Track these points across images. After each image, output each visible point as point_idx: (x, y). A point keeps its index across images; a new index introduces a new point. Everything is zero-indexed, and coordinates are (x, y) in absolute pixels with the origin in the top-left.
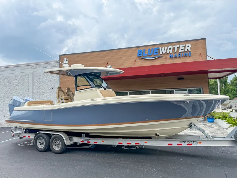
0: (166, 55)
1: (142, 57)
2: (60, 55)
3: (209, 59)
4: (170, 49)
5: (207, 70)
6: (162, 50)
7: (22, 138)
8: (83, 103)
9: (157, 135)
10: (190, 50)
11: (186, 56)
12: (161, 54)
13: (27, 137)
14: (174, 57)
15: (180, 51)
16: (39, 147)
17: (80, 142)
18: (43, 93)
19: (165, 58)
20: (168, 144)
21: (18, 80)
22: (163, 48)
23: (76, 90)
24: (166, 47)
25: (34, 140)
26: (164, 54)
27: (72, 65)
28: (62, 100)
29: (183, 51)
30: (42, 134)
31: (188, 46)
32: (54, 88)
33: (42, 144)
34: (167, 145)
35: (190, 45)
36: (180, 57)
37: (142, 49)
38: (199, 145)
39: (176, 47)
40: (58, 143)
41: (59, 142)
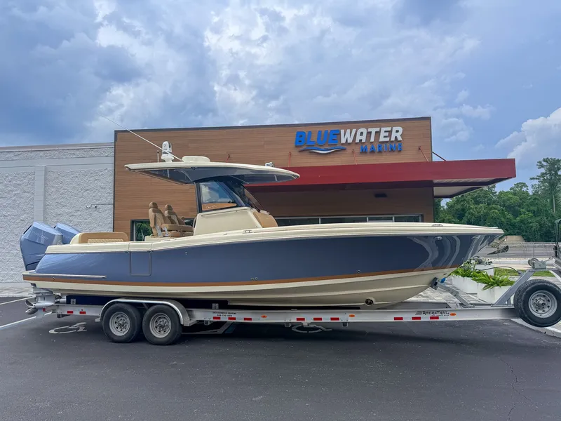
0: (353, 147)
1: (304, 147)
2: (115, 131)
3: (435, 159)
4: (362, 134)
5: (432, 181)
6: (346, 137)
7: (64, 316)
8: (228, 238)
9: (369, 302)
10: (400, 138)
11: (392, 150)
12: (343, 144)
13: (76, 313)
14: (369, 150)
15: (382, 139)
16: (114, 333)
17: (212, 319)
18: (71, 218)
19: (351, 151)
20: (395, 319)
21: (6, 185)
22: (348, 131)
23: (201, 211)
24: (354, 131)
25: (102, 319)
26: (349, 144)
27: (184, 158)
28: (162, 231)
29: (387, 139)
30: (123, 305)
31: (397, 131)
32: (99, 206)
33: (122, 326)
34: (393, 320)
35: (401, 129)
36: (380, 152)
37: (306, 130)
38: (451, 318)
39: (373, 130)
40: (162, 323)
41: (165, 320)
